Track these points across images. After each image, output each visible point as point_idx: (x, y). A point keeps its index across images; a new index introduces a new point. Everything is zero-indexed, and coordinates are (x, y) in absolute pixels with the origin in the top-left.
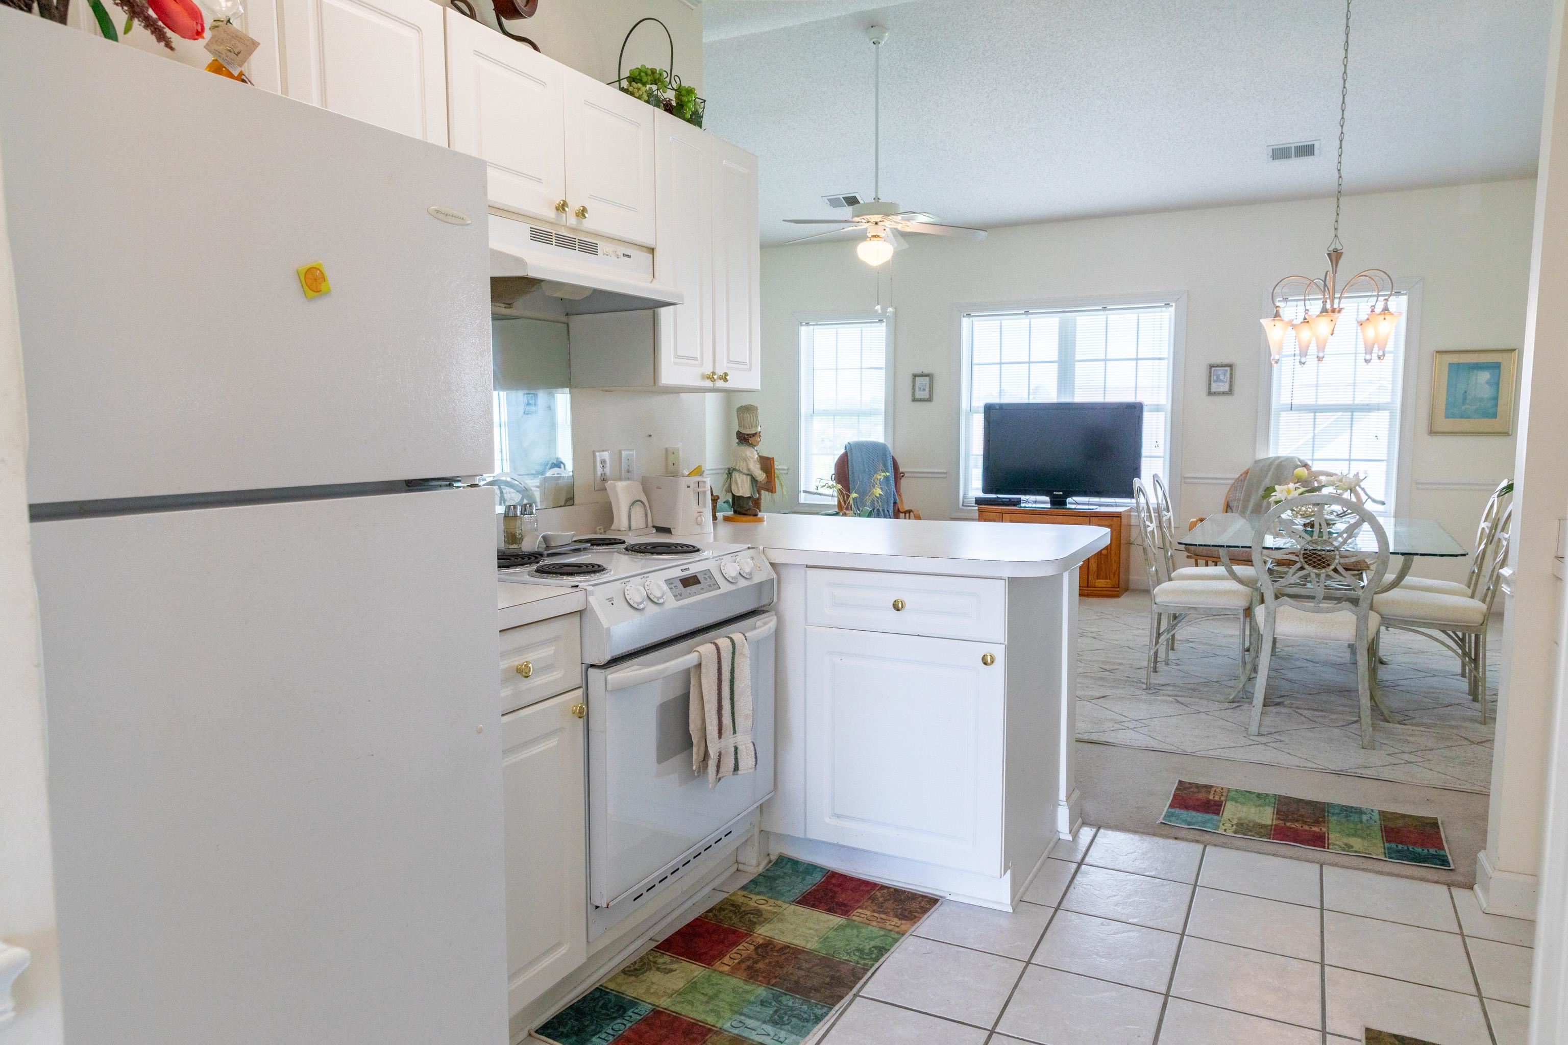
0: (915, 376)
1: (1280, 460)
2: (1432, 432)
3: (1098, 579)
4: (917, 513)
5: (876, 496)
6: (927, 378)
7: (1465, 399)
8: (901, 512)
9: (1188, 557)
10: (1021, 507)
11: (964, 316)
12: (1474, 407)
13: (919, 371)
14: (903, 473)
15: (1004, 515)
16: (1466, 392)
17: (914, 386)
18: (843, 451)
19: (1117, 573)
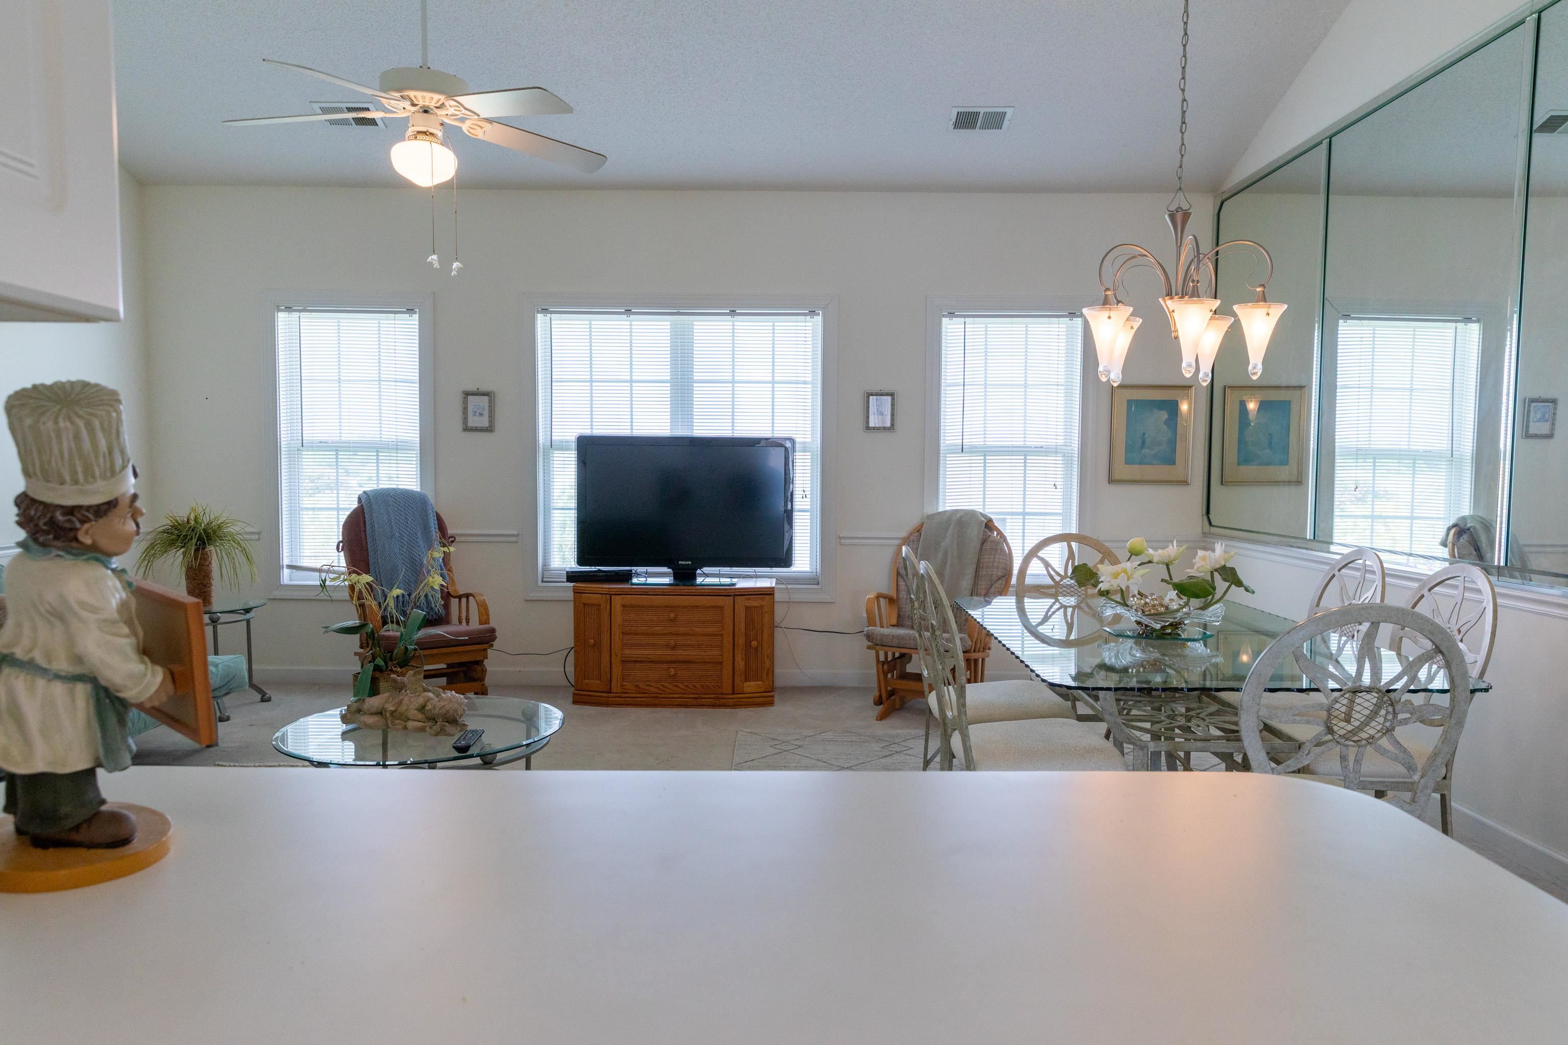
0: (467, 394)
1: (959, 515)
2: (1111, 481)
3: (746, 681)
4: (481, 598)
5: (432, 588)
6: (486, 398)
7: (1143, 442)
8: (454, 597)
9: (869, 648)
10: (632, 584)
11: (538, 312)
12: (1153, 452)
13: (472, 388)
14: (452, 537)
15: (613, 596)
16: (1144, 434)
17: (465, 410)
18: (355, 505)
19: (771, 671)
